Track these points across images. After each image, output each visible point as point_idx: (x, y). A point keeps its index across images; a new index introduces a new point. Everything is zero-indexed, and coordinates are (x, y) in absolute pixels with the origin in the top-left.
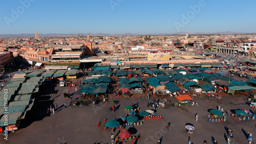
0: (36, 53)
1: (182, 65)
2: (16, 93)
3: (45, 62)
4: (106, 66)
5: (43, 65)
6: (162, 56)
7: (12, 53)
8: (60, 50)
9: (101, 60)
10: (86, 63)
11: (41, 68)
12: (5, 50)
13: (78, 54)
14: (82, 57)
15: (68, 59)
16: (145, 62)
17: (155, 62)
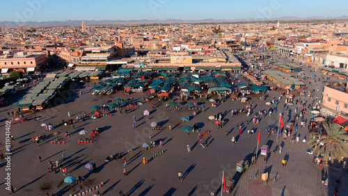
0: (68, 54)
1: (203, 68)
2: (45, 88)
3: (76, 63)
4: (130, 68)
5: (75, 66)
6: (185, 59)
7: (49, 52)
8: (90, 52)
9: (126, 63)
10: (112, 65)
11: (73, 69)
12: (43, 49)
13: (105, 56)
14: (110, 59)
15: (97, 60)
16: (168, 65)
17: (177, 65)
